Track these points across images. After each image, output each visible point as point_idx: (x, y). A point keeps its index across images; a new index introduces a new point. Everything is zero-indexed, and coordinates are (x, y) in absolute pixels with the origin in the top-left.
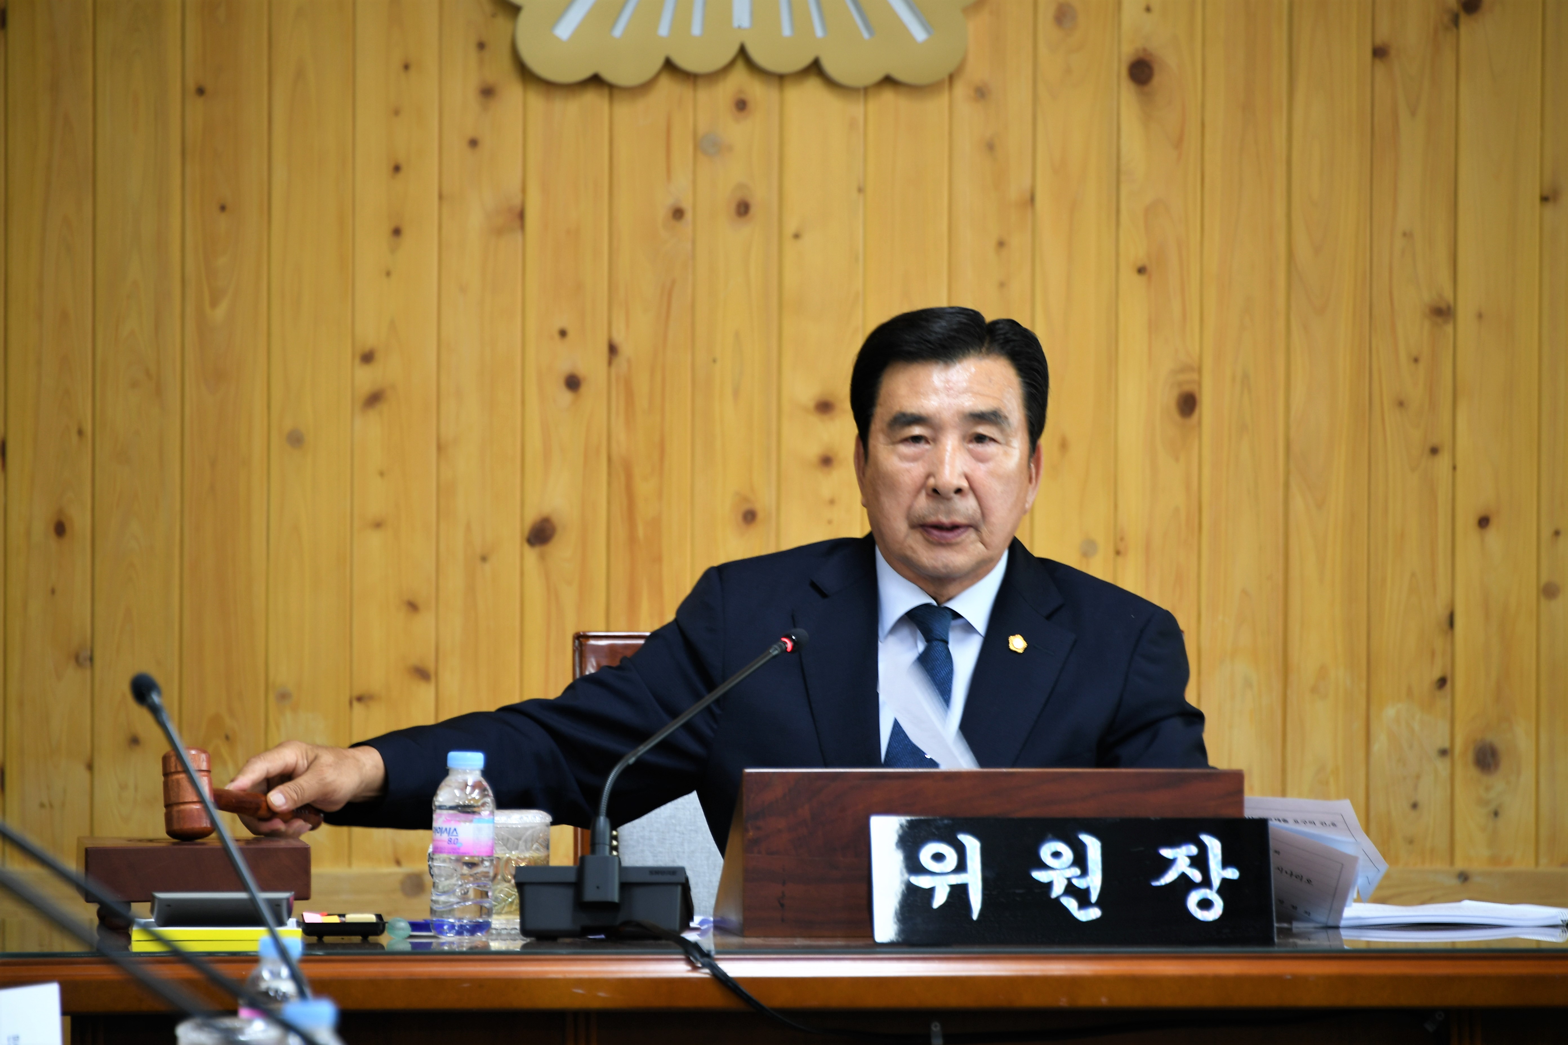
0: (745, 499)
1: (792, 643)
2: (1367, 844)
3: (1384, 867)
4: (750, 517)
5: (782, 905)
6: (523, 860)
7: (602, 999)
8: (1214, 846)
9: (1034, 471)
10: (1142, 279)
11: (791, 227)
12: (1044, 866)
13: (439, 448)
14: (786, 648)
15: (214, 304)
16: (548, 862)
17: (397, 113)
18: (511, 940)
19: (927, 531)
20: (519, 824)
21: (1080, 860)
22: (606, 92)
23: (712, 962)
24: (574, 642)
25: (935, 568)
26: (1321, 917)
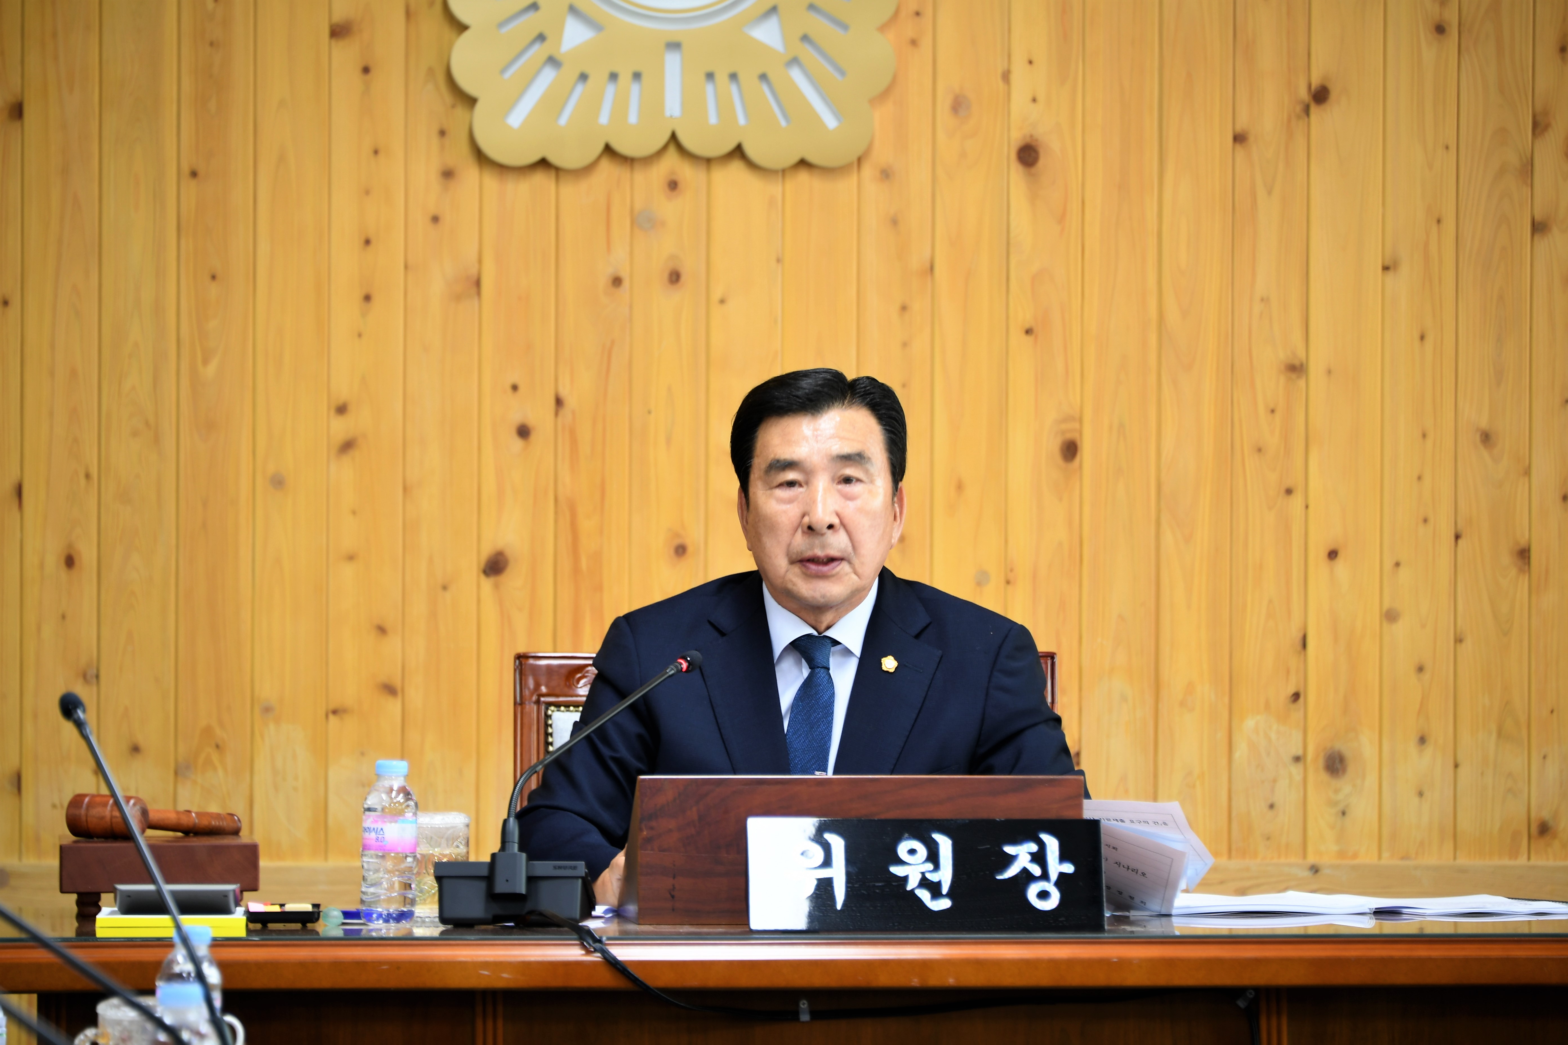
0: (677, 535)
1: (687, 664)
2: (1195, 840)
3: (1210, 861)
4: (681, 550)
5: (673, 897)
6: (445, 856)
7: (506, 980)
8: (1052, 844)
9: (898, 510)
10: (1029, 339)
11: (717, 293)
12: (901, 862)
13: (405, 489)
14: (682, 668)
15: (206, 362)
16: (468, 858)
17: (367, 192)
18: (434, 927)
19: (805, 566)
20: (441, 824)
21: (933, 857)
22: (553, 173)
23: (604, 947)
24: (515, 662)
25: (813, 597)
26: (1155, 906)
